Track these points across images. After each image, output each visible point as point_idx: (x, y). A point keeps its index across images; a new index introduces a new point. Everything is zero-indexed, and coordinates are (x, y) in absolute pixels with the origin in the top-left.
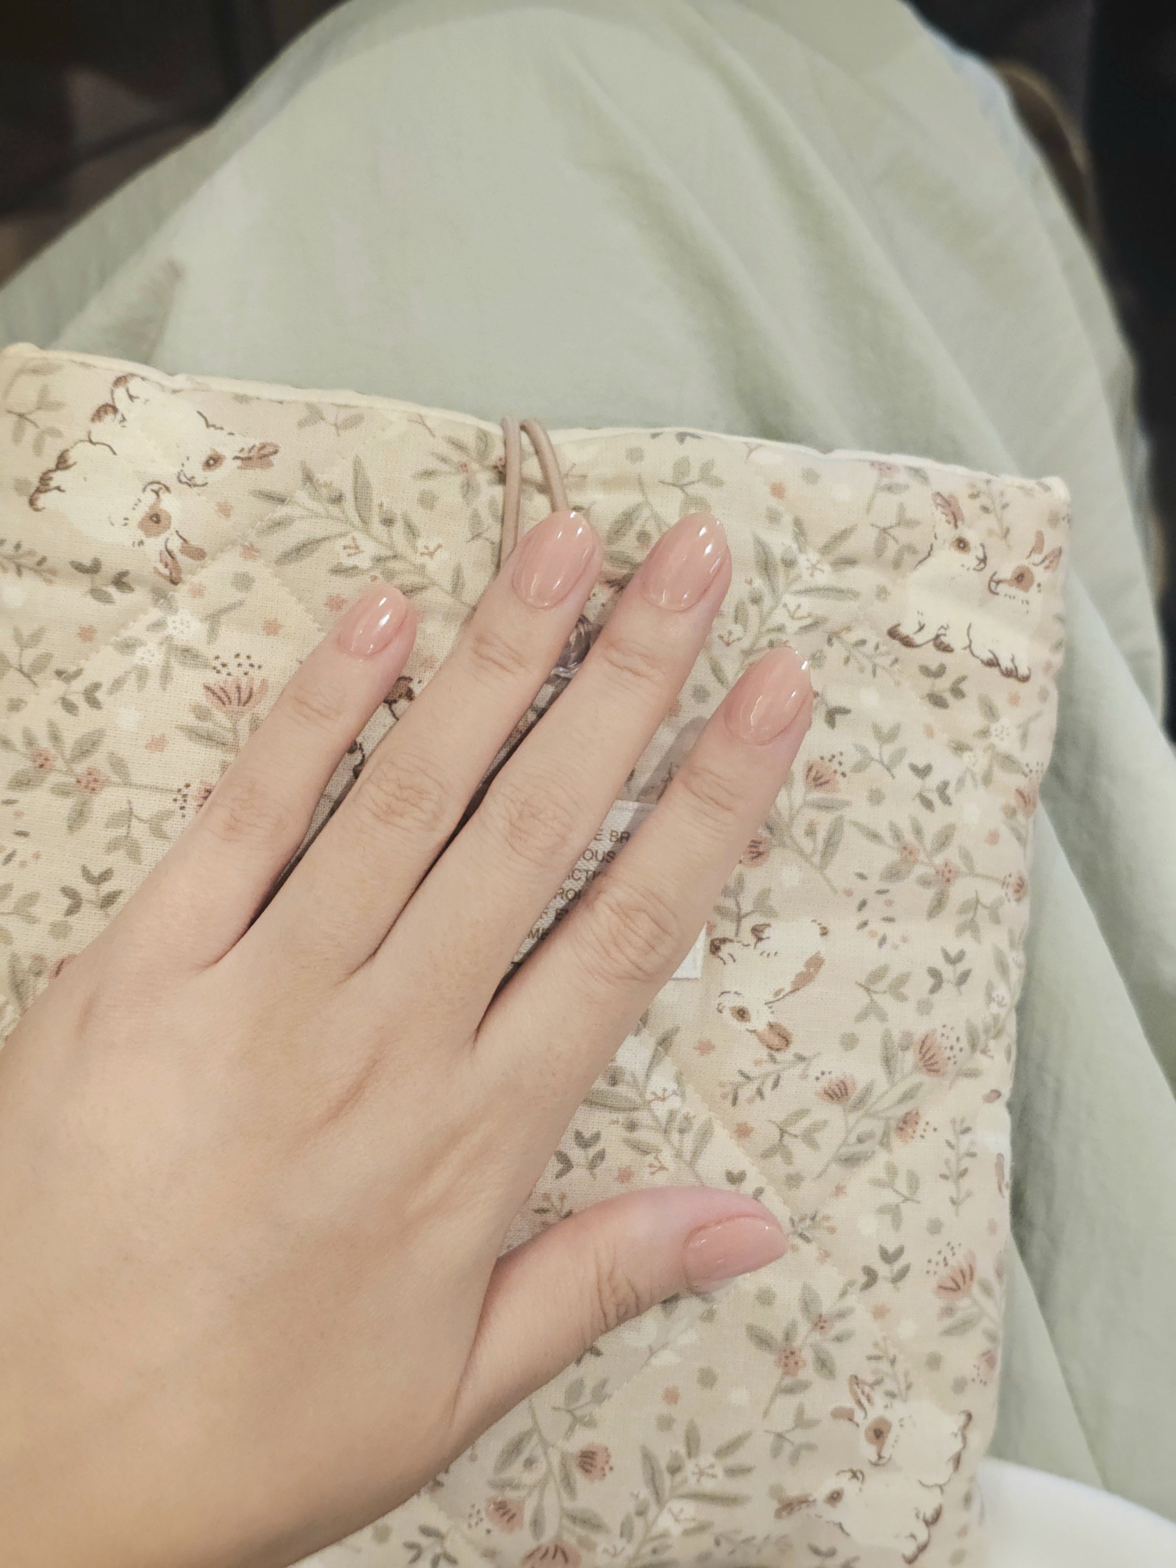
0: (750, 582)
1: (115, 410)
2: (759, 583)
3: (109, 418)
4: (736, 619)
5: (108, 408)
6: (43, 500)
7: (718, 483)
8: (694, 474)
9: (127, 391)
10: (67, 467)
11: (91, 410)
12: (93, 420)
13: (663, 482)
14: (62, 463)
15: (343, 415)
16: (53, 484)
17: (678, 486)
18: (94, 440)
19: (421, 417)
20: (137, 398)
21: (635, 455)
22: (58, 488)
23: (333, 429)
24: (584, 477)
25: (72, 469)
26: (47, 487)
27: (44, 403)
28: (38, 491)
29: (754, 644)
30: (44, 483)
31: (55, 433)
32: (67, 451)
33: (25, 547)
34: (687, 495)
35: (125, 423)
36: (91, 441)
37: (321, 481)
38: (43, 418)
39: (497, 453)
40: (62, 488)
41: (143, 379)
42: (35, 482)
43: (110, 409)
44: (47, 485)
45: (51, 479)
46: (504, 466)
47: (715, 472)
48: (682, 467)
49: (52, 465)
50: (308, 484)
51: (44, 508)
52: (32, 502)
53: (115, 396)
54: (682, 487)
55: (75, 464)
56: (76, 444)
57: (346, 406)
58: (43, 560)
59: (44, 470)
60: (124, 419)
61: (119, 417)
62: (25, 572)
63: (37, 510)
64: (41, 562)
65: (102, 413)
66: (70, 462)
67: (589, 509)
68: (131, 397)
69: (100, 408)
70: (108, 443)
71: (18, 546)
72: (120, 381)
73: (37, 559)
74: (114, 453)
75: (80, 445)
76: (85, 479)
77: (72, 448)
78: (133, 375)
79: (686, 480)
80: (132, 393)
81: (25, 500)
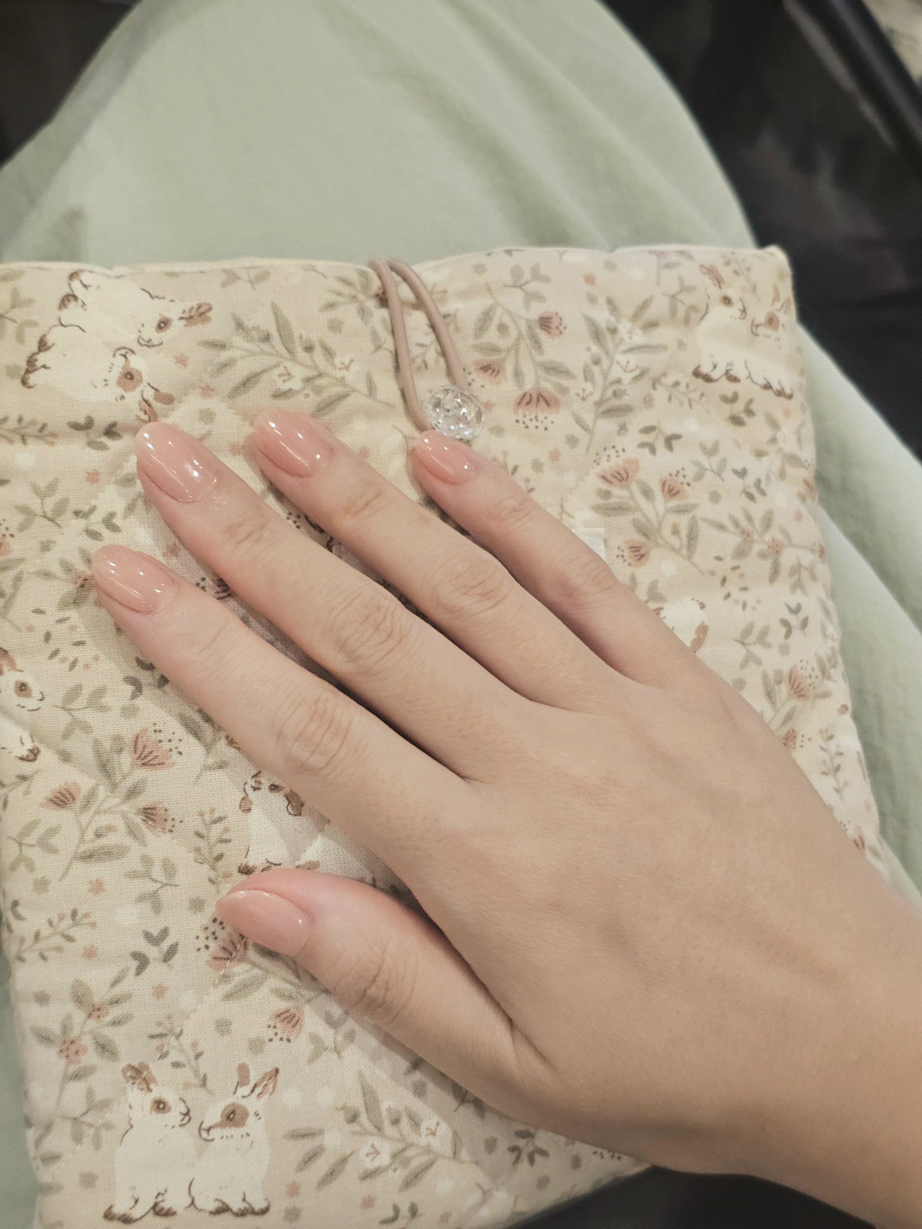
0: (589, 349)
1: (75, 298)
2: (595, 349)
3: (72, 304)
4: (586, 379)
5: (68, 299)
6: (33, 379)
7: (545, 279)
8: (527, 276)
9: (81, 282)
10: (48, 348)
11: (56, 301)
12: (60, 308)
13: (506, 286)
14: (43, 345)
15: (253, 274)
16: (39, 364)
17: (517, 287)
18: (64, 323)
19: (312, 267)
20: (90, 286)
21: (479, 269)
22: (44, 367)
23: (249, 285)
24: (445, 292)
25: (52, 349)
26: (35, 368)
27: (16, 302)
28: (27, 372)
29: (602, 396)
30: (31, 364)
31: (32, 324)
32: (45, 336)
33: (27, 418)
34: (526, 292)
35: (86, 307)
36: (62, 325)
37: (250, 326)
38: (19, 314)
39: (376, 285)
40: (48, 365)
41: (91, 272)
42: (23, 365)
43: (71, 298)
44: (35, 365)
45: (36, 360)
46: (384, 293)
47: (543, 271)
48: (517, 272)
49: (35, 349)
50: (241, 331)
51: (36, 385)
52: (24, 382)
53: (73, 288)
54: (520, 287)
55: (53, 344)
56: (51, 329)
57: (253, 267)
58: (44, 426)
59: (29, 354)
60: (84, 304)
61: (80, 303)
62: (29, 440)
63: (30, 387)
64: (42, 429)
65: (66, 302)
66: (49, 344)
67: (455, 315)
68: (85, 286)
69: (63, 298)
70: (77, 324)
71: (20, 420)
72: (73, 276)
73: (39, 426)
74: (83, 330)
75: (54, 330)
76: (64, 355)
77: (48, 332)
78: (81, 271)
79: (523, 281)
80: (85, 282)
81: (18, 381)
